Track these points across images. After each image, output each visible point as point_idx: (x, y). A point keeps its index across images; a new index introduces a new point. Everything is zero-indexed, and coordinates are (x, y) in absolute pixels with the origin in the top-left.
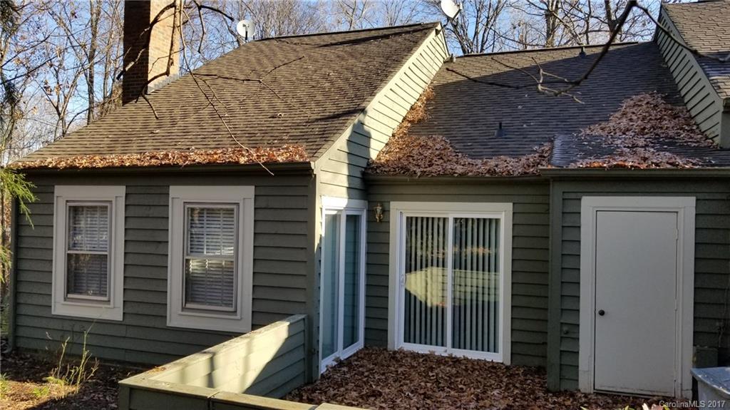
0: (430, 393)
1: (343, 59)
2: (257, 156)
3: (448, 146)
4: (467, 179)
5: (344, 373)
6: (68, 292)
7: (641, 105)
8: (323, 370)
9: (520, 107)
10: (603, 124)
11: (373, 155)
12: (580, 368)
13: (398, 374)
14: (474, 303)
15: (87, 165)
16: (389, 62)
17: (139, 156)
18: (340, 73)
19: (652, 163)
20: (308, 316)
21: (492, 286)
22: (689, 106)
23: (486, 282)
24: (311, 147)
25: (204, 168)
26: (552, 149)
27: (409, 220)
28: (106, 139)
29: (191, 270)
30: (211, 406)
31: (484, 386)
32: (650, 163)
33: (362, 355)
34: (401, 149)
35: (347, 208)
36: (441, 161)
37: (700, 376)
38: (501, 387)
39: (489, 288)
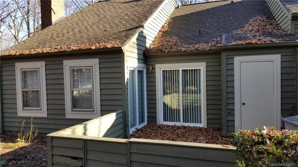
0: (175, 139)
1: (133, 7)
2: (99, 46)
3: (178, 41)
4: (186, 53)
5: (140, 134)
6: (24, 107)
7: (257, 21)
8: (131, 133)
9: (207, 24)
10: (242, 29)
11: (148, 46)
12: (235, 127)
13: (161, 133)
14: (191, 107)
15: (28, 53)
16: (152, 7)
17: (50, 49)
18: (132, 13)
19: (263, 41)
20: (124, 111)
21: (199, 99)
22: (277, 20)
23: (196, 98)
24: (122, 41)
25: (77, 52)
26: (221, 39)
27: (164, 71)
28: (35, 43)
29: (74, 95)
30: (85, 142)
31: (197, 136)
32: (262, 41)
33: (147, 127)
34: (159, 43)
35: (138, 67)
36: (176, 46)
37: (286, 120)
38: (203, 136)
39: (197, 100)
